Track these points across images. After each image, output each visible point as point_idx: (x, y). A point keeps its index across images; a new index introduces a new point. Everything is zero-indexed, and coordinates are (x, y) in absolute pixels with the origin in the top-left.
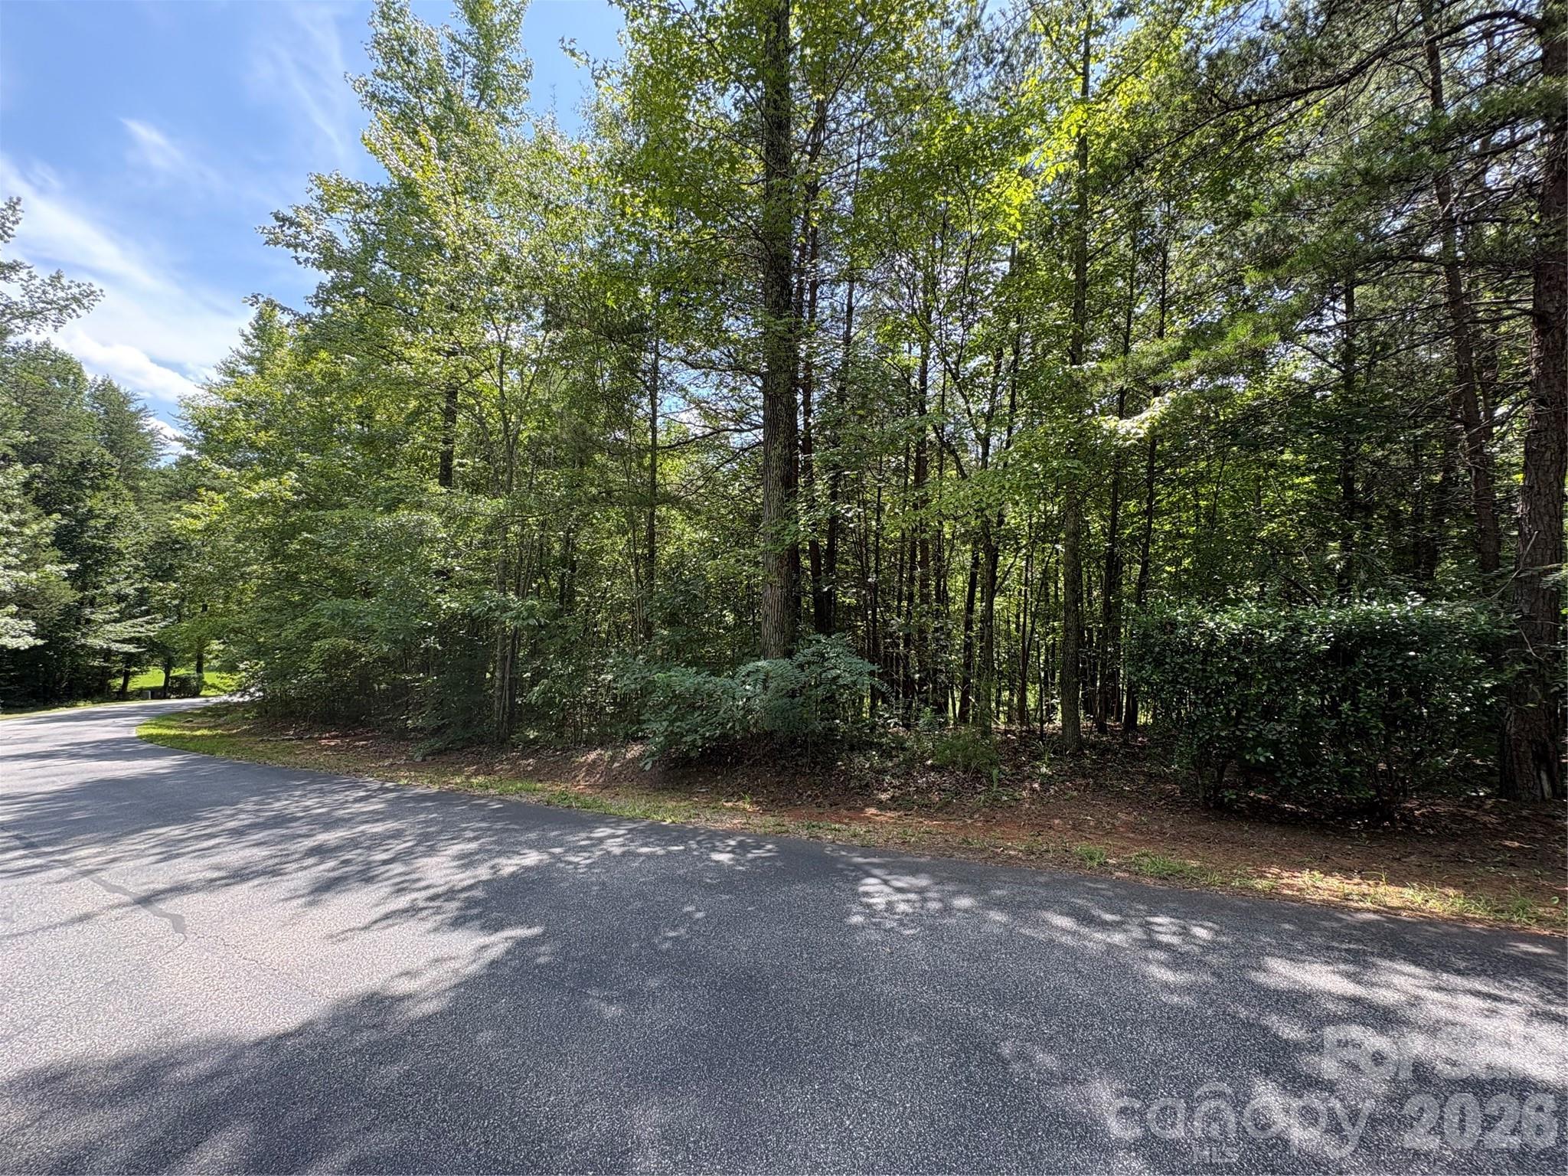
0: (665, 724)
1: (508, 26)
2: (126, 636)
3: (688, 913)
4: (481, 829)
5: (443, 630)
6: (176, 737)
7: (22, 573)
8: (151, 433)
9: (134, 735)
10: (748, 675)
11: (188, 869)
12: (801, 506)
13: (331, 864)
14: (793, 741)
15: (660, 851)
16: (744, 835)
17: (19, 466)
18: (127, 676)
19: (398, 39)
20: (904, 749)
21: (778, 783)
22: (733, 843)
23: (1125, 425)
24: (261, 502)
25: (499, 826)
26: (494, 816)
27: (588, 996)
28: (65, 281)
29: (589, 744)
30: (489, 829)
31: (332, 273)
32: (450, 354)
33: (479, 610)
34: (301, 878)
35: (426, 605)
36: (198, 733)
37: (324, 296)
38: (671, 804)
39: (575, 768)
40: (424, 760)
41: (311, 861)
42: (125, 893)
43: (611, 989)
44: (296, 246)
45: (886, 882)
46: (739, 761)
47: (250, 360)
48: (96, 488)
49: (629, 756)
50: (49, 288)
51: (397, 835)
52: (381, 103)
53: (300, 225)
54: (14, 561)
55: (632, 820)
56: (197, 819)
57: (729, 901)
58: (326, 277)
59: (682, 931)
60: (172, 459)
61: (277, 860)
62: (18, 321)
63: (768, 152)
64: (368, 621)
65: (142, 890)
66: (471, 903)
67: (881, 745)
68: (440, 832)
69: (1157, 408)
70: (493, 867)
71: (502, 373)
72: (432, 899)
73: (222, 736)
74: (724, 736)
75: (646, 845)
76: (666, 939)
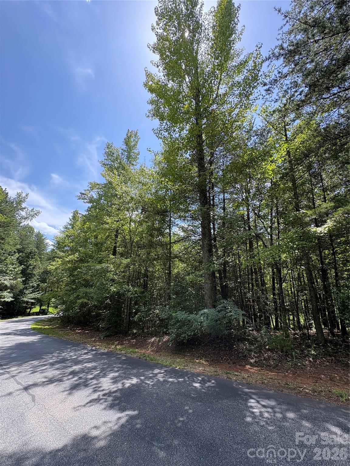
0: (176, 330)
1: (135, 145)
2: (33, 297)
3: (186, 410)
4: (119, 367)
5: (112, 297)
6: (40, 328)
7: (13, 281)
8: (46, 244)
9: (30, 327)
10: (202, 315)
11: (38, 377)
12: (215, 258)
13: (76, 378)
14: (218, 337)
15: (176, 381)
16: (204, 375)
17: (17, 254)
18: (31, 308)
19: (110, 152)
20: (258, 341)
21: (213, 353)
22: (200, 379)
23: (319, 230)
24: (69, 262)
25: (125, 366)
26: (123, 362)
27: (154, 445)
28: (34, 210)
29: (152, 335)
30: (122, 367)
31: (91, 204)
32: (117, 221)
33: (121, 291)
34: (67, 384)
35: (107, 290)
36: (45, 327)
37: (89, 210)
38: (178, 360)
39: (148, 344)
40: (104, 339)
41: (70, 377)
42: (21, 385)
43: (161, 443)
44: (84, 199)
45: (258, 402)
46: (200, 344)
47: (70, 225)
48: (32, 258)
49: (164, 340)
50: (31, 212)
51: (95, 368)
52: (105, 165)
53: (86, 194)
54: (11, 278)
55: (166, 366)
56: (43, 358)
57: (201, 405)
58: (90, 205)
59: (185, 418)
60: (50, 250)
61: (61, 376)
62: (23, 220)
63: (199, 165)
64: (92, 295)
65: (25, 384)
66: (116, 398)
67: (249, 340)
68: (107, 368)
69: (330, 224)
70: (123, 383)
71: (130, 224)
72: (104, 395)
73: (51, 328)
74: (195, 335)
75: (171, 378)
76: (179, 421)
